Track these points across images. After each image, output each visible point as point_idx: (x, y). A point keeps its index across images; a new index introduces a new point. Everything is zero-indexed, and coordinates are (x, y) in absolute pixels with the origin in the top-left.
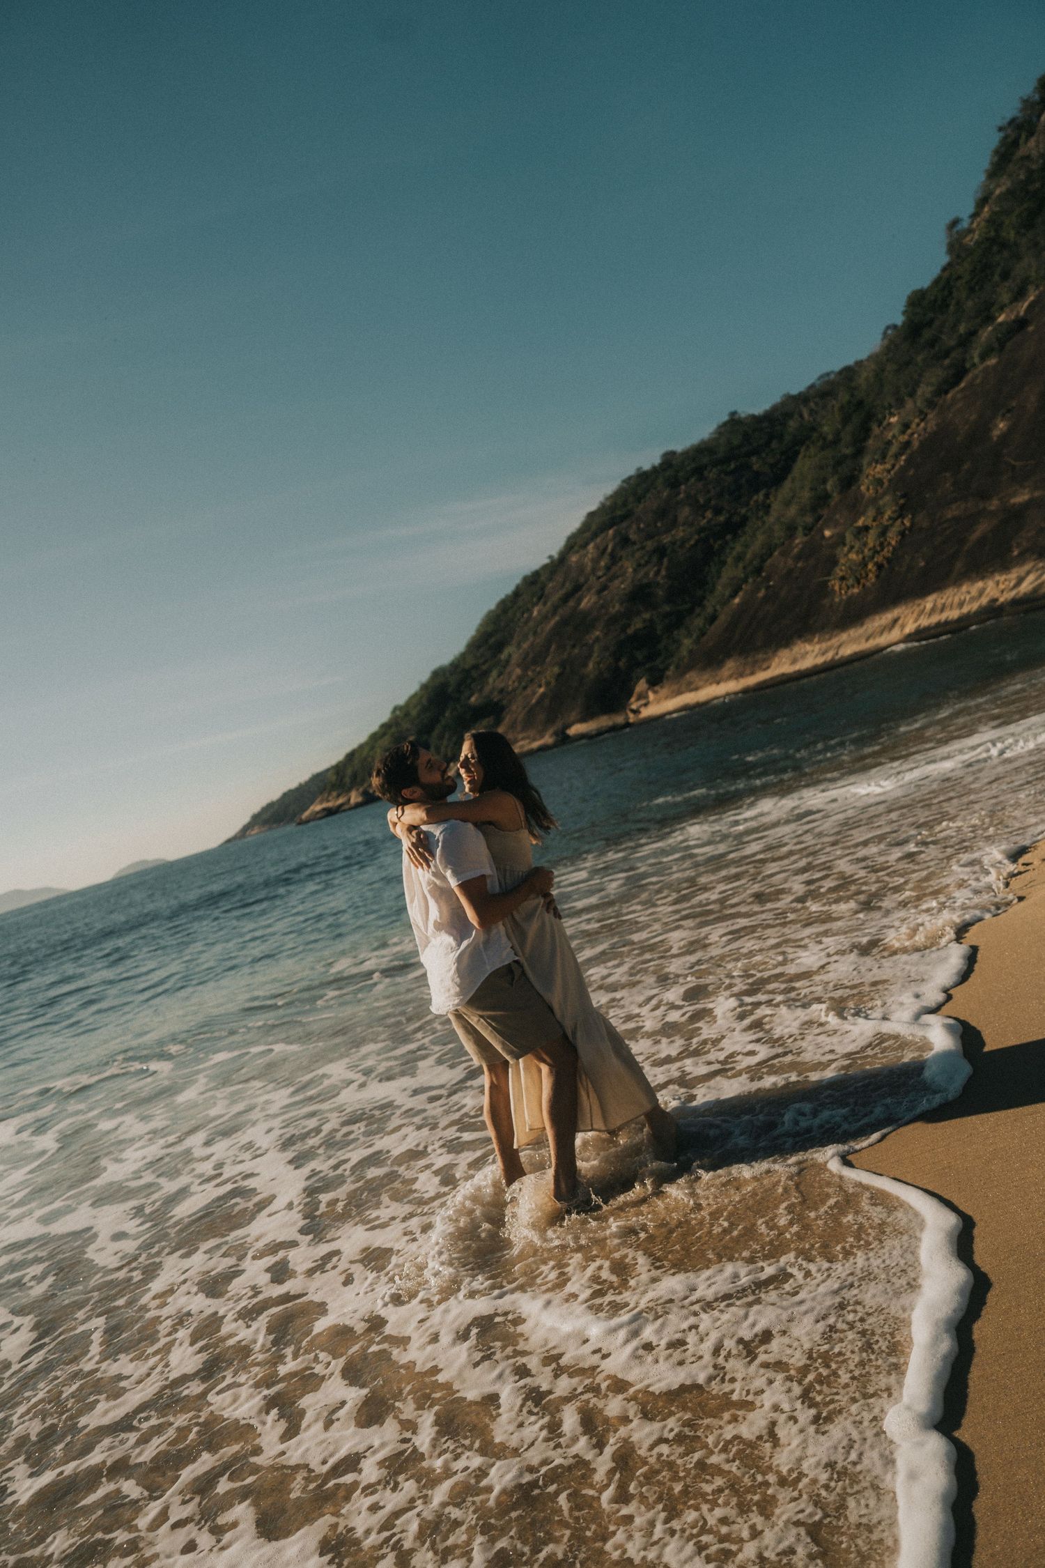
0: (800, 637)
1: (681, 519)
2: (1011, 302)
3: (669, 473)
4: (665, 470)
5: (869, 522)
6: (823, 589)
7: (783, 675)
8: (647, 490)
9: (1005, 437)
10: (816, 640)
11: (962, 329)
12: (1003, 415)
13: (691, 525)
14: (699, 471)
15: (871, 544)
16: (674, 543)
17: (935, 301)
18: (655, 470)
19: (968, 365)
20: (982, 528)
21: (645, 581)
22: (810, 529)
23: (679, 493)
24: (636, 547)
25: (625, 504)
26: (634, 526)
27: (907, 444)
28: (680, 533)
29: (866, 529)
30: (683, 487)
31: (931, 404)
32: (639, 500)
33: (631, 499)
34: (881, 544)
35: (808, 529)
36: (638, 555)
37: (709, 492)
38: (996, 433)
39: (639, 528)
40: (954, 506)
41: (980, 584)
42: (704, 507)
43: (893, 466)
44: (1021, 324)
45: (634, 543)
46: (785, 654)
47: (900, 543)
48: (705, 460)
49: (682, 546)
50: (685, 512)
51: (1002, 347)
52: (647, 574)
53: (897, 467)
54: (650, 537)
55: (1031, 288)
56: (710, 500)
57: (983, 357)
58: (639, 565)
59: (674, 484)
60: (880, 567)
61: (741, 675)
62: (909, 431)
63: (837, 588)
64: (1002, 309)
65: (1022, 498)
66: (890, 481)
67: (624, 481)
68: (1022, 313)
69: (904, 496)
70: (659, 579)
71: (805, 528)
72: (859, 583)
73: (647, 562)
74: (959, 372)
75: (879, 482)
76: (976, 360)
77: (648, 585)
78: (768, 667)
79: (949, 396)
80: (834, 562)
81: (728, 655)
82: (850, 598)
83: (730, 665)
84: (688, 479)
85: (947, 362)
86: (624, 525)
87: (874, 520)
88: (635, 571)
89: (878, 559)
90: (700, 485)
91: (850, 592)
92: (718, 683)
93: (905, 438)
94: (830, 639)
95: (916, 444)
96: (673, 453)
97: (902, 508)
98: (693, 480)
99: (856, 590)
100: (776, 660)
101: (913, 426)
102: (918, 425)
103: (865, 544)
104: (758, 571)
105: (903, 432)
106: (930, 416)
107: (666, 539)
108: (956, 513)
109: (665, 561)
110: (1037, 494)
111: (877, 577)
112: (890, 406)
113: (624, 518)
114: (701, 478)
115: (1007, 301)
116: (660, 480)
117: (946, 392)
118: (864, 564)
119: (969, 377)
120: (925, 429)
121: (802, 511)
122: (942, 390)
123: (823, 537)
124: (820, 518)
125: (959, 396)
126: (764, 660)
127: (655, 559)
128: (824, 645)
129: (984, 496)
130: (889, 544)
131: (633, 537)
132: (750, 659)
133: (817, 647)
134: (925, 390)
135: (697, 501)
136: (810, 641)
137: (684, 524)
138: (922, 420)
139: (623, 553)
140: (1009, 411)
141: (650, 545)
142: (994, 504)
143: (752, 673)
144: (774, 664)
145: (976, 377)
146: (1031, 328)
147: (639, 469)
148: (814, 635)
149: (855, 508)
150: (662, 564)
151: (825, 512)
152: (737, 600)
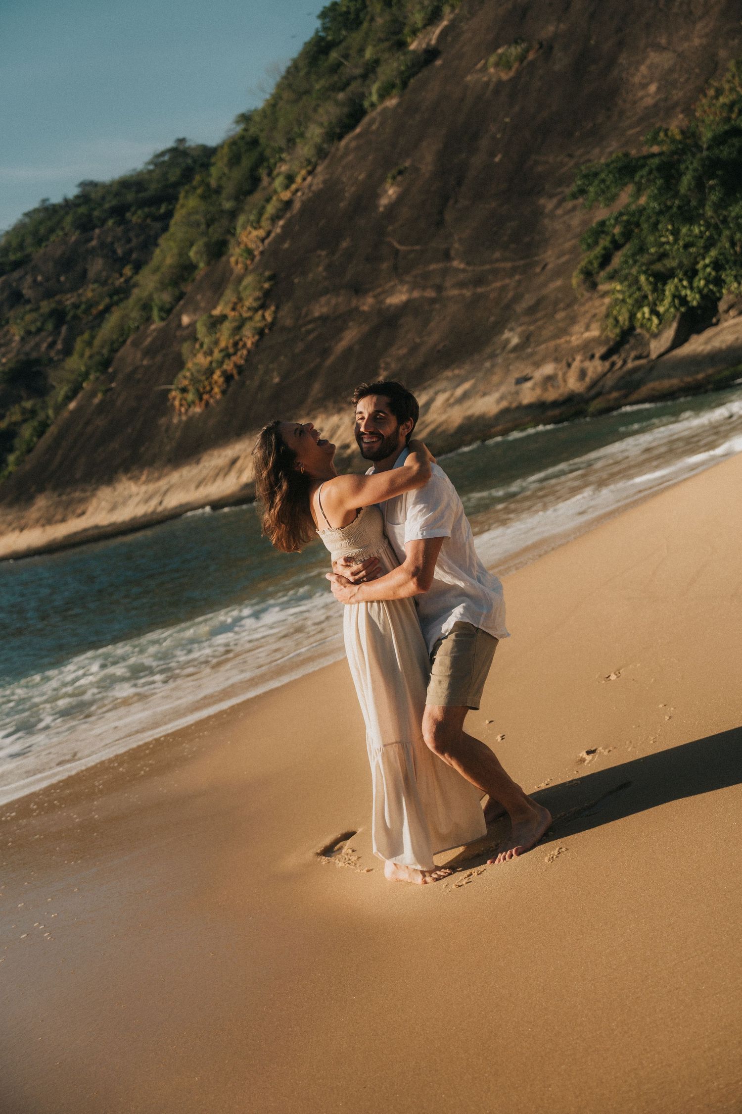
0: (127, 470)
1: (91, 274)
2: (425, 26)
3: (82, 210)
4: (78, 205)
5: (228, 311)
6: (162, 404)
7: (96, 527)
8: (52, 230)
9: (392, 208)
10: (144, 478)
11: (369, 54)
12: (394, 178)
13: (104, 283)
14: (119, 212)
15: (223, 344)
16: (76, 306)
17: (348, 13)
18: (68, 205)
19: (366, 104)
20: (350, 336)
21: (34, 355)
22: (169, 311)
23: (91, 239)
24: (28, 307)
25: (21, 247)
26: (29, 279)
27: (288, 204)
28: (89, 292)
29: (224, 317)
30: (97, 231)
31: (322, 154)
32: (40, 241)
33: (29, 240)
34: (236, 344)
35: (167, 311)
36: (28, 317)
37: (129, 241)
38: (384, 201)
39: (35, 281)
40: (323, 300)
41: (335, 419)
42: (123, 261)
43: (268, 234)
44: (431, 54)
45: (28, 301)
46: (105, 494)
47: (256, 344)
48: (130, 197)
49: (87, 311)
50: (97, 266)
51: (405, 84)
52: (38, 345)
53: (273, 235)
54: (49, 294)
55: (447, 9)
56: (131, 251)
57: (382, 96)
58: (29, 333)
59: (86, 225)
60: (228, 378)
61: (49, 521)
62: (294, 187)
63: (177, 403)
64: (414, 32)
65: (398, 298)
66: (262, 253)
67: (26, 215)
68: (433, 42)
69: (270, 279)
70: (52, 354)
71: (161, 309)
72: (201, 399)
73: (39, 330)
74: (356, 113)
75: (249, 252)
76: (375, 98)
77: (37, 361)
78: (83, 513)
79: (343, 143)
80: (180, 364)
81: (41, 490)
82: (190, 419)
83: (41, 502)
84: (103, 222)
85: (341, 96)
86: (16, 275)
87: (234, 309)
88: (23, 339)
89: (228, 366)
90: (119, 230)
91: (190, 413)
92: (21, 530)
93: (286, 195)
94: (159, 479)
95: (297, 205)
96: (93, 184)
97: (267, 294)
98: (110, 222)
99: (198, 410)
100: (94, 502)
101: (299, 179)
102: (304, 179)
103: (216, 342)
104: (105, 364)
105: (287, 187)
106: (319, 169)
107: (69, 300)
108: (325, 310)
109: (64, 329)
110: (416, 294)
111: (224, 392)
112: (281, 150)
113: (17, 265)
114: (122, 221)
115: (420, 25)
116: (69, 219)
117: (340, 137)
118: (210, 372)
119: (366, 120)
120: (310, 186)
121: (163, 286)
122: (335, 134)
123: (179, 325)
124: (181, 296)
125: (353, 144)
126: (82, 501)
127: (50, 326)
128: (151, 487)
129: (358, 289)
130: (244, 346)
131: (27, 292)
132: (64, 498)
133: (144, 488)
134: (315, 132)
135: (114, 252)
136: (135, 479)
137: (96, 281)
138: (310, 173)
139: (12, 314)
140: (400, 173)
141: (46, 306)
142: (367, 303)
143: (63, 520)
144: (90, 510)
145: (373, 121)
146: (439, 63)
147: (44, 201)
148: (142, 468)
149: (218, 287)
150: (59, 333)
151: (188, 288)
152: (72, 405)
